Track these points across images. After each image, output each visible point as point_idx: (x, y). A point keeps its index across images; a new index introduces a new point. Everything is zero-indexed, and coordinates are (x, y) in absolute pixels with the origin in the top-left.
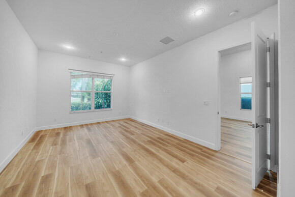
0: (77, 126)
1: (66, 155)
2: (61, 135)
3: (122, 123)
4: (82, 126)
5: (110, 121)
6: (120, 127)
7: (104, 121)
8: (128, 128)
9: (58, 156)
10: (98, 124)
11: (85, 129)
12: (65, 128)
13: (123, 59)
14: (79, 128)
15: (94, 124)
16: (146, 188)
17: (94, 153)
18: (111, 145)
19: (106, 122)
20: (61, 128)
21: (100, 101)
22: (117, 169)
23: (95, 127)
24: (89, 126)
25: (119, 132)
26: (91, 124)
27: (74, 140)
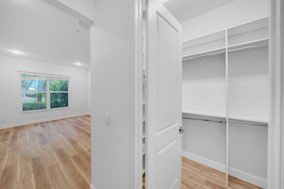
0: (30, 125)
1: (17, 146)
2: (11, 134)
3: (78, 119)
4: (36, 125)
5: (67, 119)
6: (75, 122)
7: (61, 118)
8: (82, 122)
9: (8, 148)
10: (54, 122)
11: (39, 127)
12: (16, 128)
13: (78, 64)
14: (32, 126)
15: (49, 121)
16: (77, 153)
17: (44, 142)
18: (61, 135)
19: (63, 119)
20: (12, 128)
21: (59, 101)
22: (61, 148)
23: (51, 124)
24: (44, 124)
25: (73, 126)
26: (47, 122)
27: (26, 136)
